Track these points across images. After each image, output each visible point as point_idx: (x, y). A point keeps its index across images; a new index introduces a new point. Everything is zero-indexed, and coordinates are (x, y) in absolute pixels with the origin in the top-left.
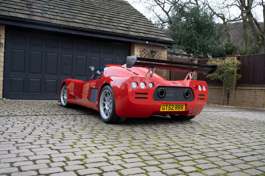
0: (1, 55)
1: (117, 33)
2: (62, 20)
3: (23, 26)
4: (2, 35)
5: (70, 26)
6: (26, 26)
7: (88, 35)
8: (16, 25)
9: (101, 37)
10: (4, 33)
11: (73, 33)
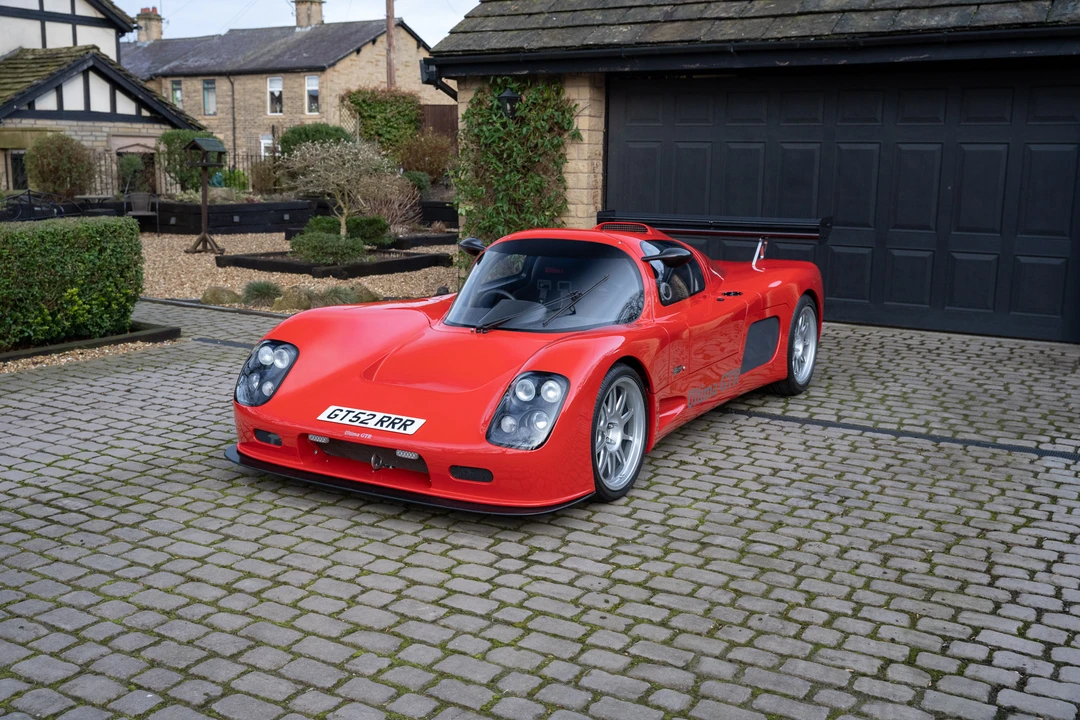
0: (581, 168)
1: (979, 28)
2: (761, 14)
3: (620, 69)
4: (582, 104)
5: (764, 40)
6: (627, 69)
7: (843, 62)
8: (600, 70)
9: (902, 59)
10: (589, 96)
11: (782, 64)
